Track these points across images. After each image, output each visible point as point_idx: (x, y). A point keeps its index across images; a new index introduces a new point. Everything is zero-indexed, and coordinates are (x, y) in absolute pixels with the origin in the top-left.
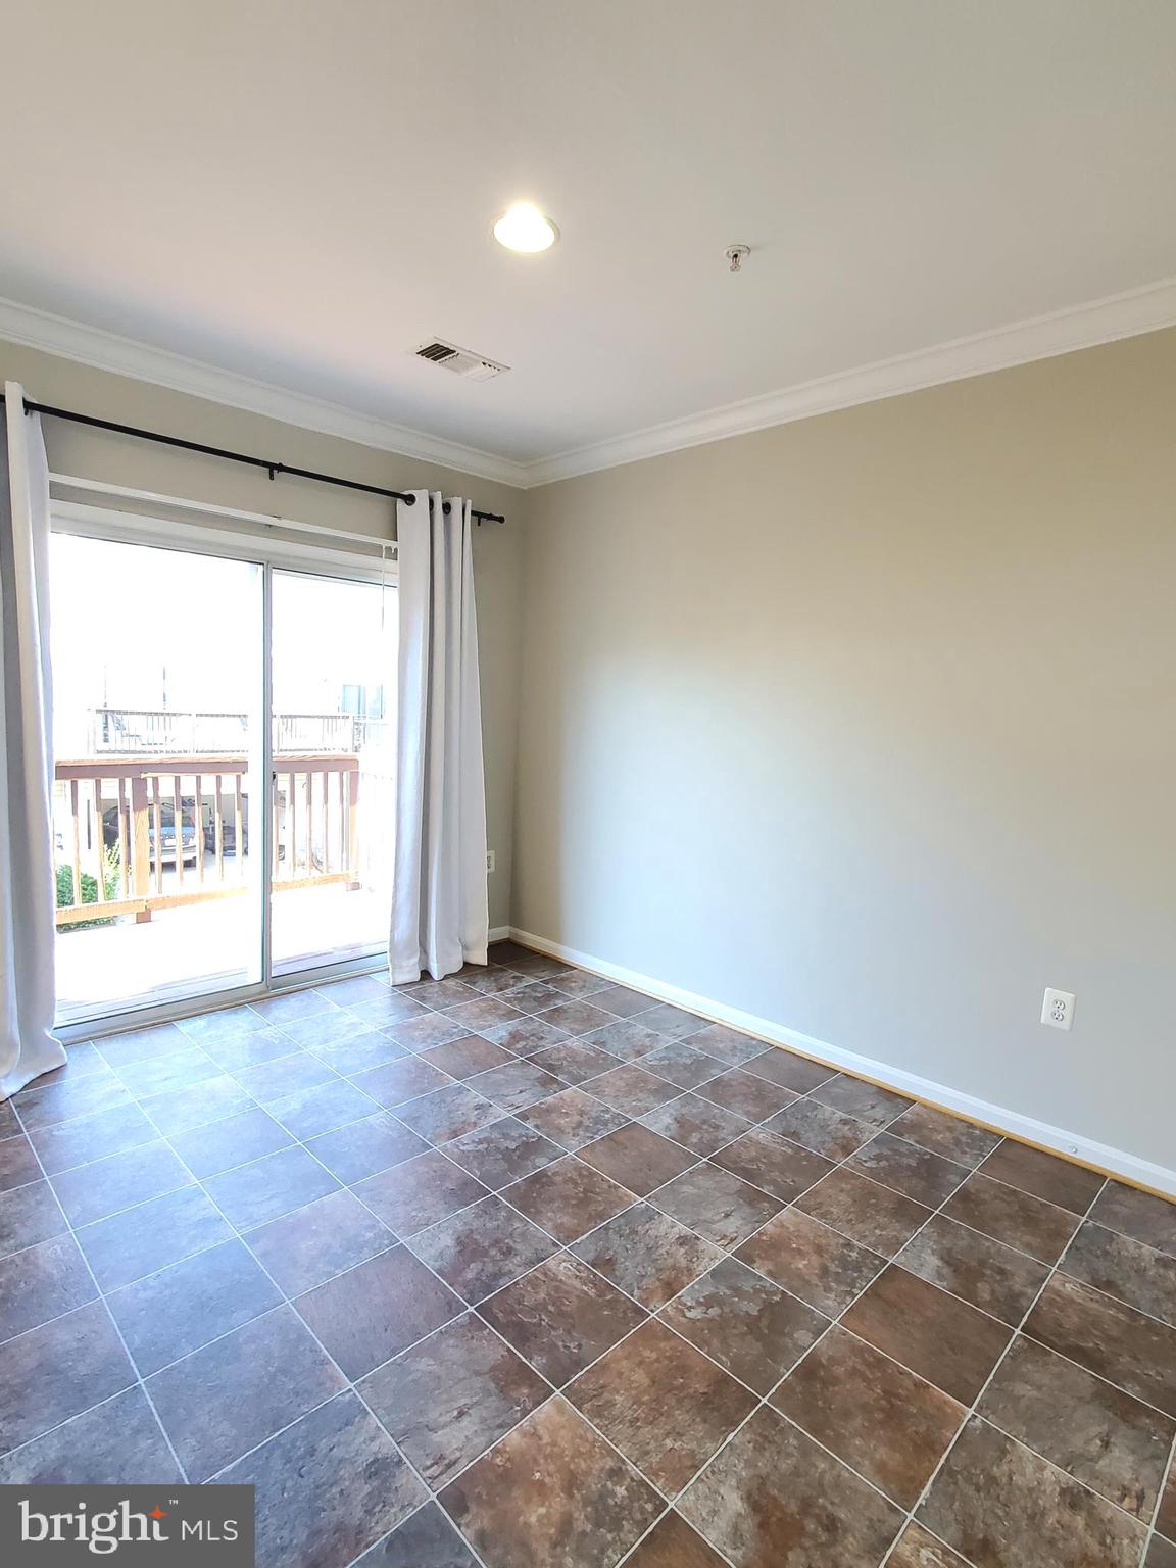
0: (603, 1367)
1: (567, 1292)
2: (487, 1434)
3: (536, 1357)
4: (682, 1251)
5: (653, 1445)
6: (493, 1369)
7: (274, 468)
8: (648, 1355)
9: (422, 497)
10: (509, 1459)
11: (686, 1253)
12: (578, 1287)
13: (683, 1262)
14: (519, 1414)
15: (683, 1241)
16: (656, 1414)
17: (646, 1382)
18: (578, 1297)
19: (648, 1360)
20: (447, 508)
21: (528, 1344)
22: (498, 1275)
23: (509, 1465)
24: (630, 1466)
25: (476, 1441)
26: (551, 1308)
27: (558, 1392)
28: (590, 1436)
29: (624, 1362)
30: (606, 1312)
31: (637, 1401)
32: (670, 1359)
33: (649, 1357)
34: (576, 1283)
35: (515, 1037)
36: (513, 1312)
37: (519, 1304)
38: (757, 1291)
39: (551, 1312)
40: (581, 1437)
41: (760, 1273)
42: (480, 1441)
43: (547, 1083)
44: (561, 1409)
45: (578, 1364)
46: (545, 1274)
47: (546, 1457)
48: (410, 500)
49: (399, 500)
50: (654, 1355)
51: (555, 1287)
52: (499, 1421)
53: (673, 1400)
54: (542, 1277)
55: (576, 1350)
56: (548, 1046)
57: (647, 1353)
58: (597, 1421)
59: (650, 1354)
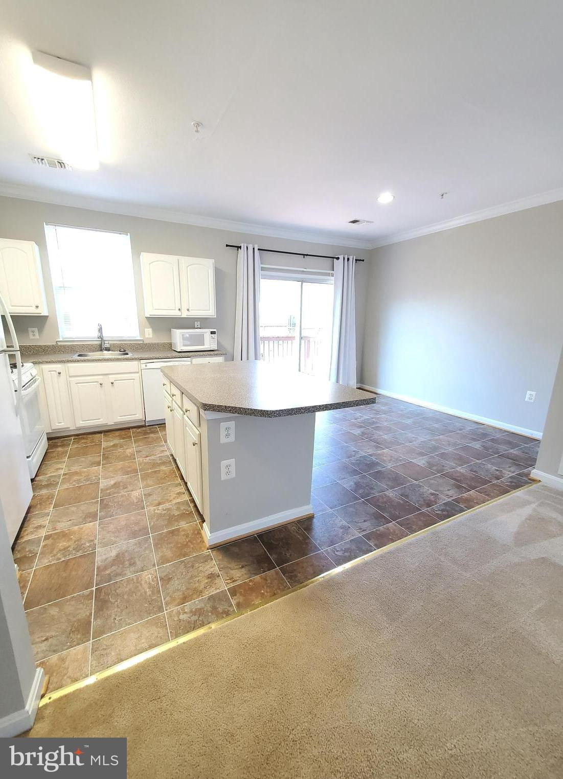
7: (304, 255)
9: (341, 257)
20: (348, 259)
35: (363, 433)
43: (377, 447)
48: (338, 258)
49: (335, 259)
56: (376, 437)
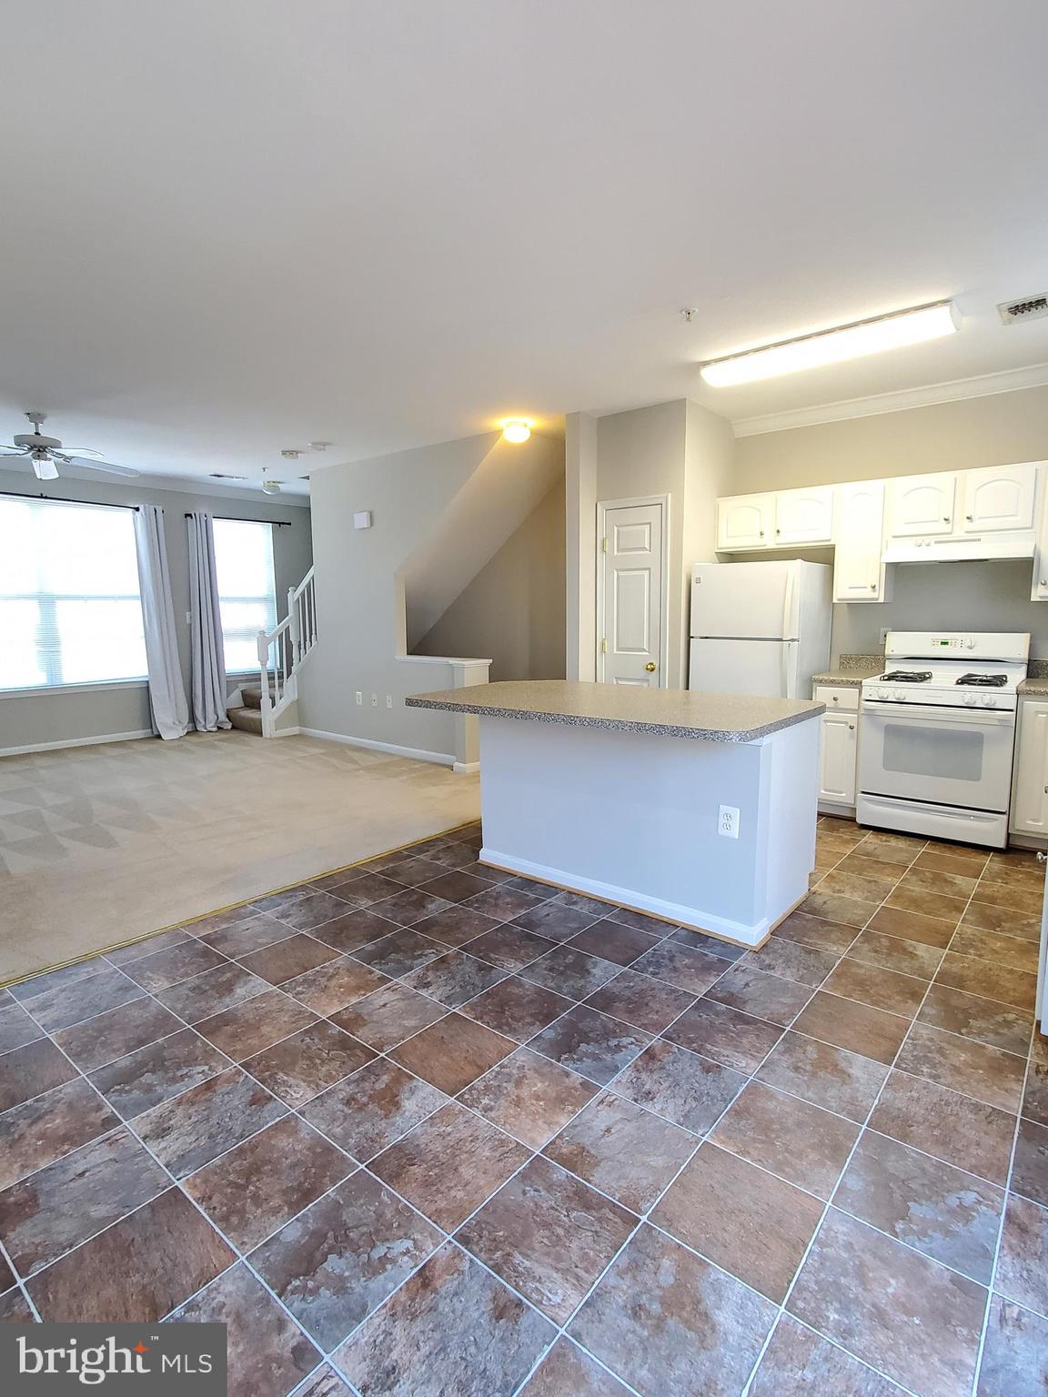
0: (501, 1177)
1: (548, 1254)
2: (584, 1121)
3: (563, 1178)
4: (647, 1087)
5: (461, 1127)
6: (597, 1164)
8: (459, 1193)
10: (563, 1109)
11: (643, 1085)
12: (536, 1265)
13: (644, 1076)
14: (565, 1134)
15: (649, 1096)
16: (457, 1148)
17: (462, 1169)
18: (533, 1249)
19: (460, 1188)
21: (574, 1189)
22: (634, 1267)
23: (562, 1107)
24: (479, 1114)
25: (589, 1116)
26: (560, 1231)
27: (537, 1153)
28: (508, 1127)
29: (482, 1183)
30: (501, 1233)
31: (472, 1153)
32: (438, 1191)
33: (459, 1190)
34: (540, 1271)
36: (600, 1220)
37: (596, 1232)
38: (580, 1060)
39: (560, 1226)
40: (515, 1126)
41: (576, 1075)
42: (587, 1116)
44: (533, 1141)
45: (524, 1176)
46: (578, 1278)
47: (538, 1112)
50: (453, 1193)
51: (562, 1261)
52: (578, 1128)
53: (440, 1158)
54: (582, 1273)
55: (528, 1188)
57: (460, 1194)
58: (503, 1137)
59: (459, 1194)
